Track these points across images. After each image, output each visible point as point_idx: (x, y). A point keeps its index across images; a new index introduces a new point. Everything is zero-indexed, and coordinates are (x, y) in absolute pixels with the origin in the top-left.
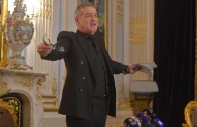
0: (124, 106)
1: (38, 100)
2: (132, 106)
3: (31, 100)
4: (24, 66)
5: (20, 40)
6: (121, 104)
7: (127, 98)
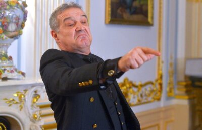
0: (177, 92)
1: (34, 123)
2: (188, 92)
3: (23, 125)
4: (12, 71)
5: (4, 32)
6: (173, 91)
7: (182, 81)
